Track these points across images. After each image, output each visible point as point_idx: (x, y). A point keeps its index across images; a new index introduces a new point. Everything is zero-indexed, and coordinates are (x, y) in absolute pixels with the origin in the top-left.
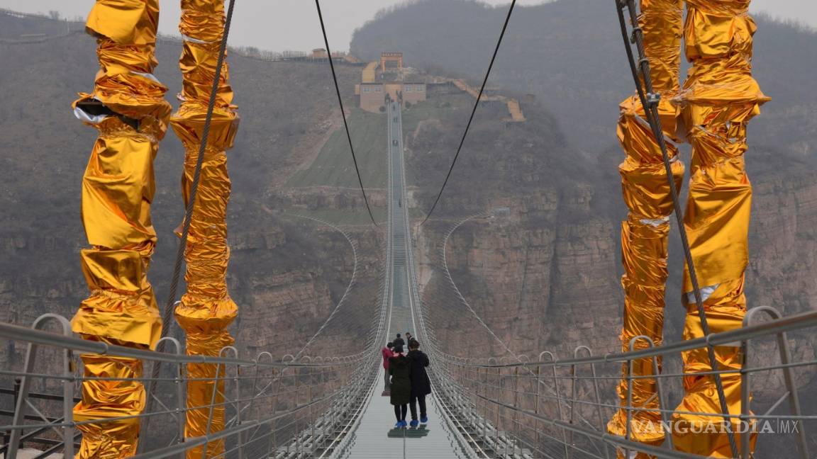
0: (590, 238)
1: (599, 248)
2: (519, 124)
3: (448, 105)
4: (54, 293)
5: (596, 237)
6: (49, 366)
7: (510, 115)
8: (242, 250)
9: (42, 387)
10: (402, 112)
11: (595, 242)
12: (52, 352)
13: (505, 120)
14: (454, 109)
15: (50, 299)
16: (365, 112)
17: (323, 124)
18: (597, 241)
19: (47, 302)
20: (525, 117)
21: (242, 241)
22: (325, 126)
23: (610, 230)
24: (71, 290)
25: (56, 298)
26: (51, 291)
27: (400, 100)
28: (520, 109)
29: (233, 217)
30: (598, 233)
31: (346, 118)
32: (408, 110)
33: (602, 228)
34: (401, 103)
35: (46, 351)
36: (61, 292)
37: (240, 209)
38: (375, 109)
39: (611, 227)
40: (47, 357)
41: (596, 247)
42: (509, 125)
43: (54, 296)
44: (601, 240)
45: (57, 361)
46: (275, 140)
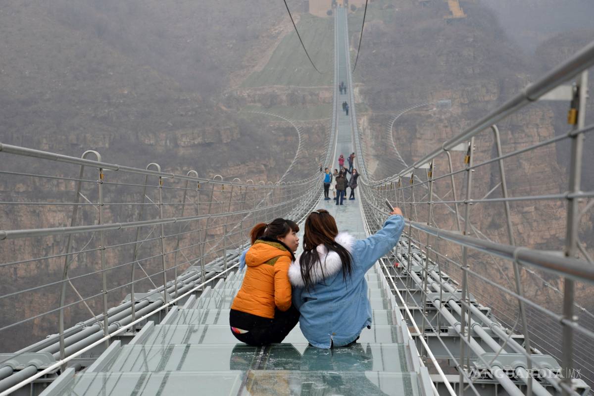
0: (530, 126)
1: (539, 135)
2: (460, 20)
3: (390, 7)
4: (22, 188)
5: (537, 125)
6: (19, 256)
7: (451, 13)
8: (199, 144)
9: (13, 276)
10: (348, 15)
11: (535, 130)
12: (21, 243)
13: (445, 17)
14: (397, 10)
15: (18, 193)
16: (314, 17)
17: (275, 30)
18: (537, 128)
19: (15, 195)
20: (465, 14)
21: (199, 136)
22: (277, 31)
23: (551, 118)
24: (38, 184)
25: (24, 192)
26: (18, 186)
27: (346, 5)
28: (460, 7)
29: (190, 113)
30: (538, 121)
31: (295, 23)
32: (354, 13)
33: (543, 116)
34: (347, 7)
35: (16, 242)
36: (28, 186)
37: (197, 106)
38: (322, 14)
39: (552, 115)
40: (17, 248)
41: (536, 135)
42: (449, 22)
43: (21, 190)
44: (541, 128)
45: (27, 252)
46: (231, 46)
